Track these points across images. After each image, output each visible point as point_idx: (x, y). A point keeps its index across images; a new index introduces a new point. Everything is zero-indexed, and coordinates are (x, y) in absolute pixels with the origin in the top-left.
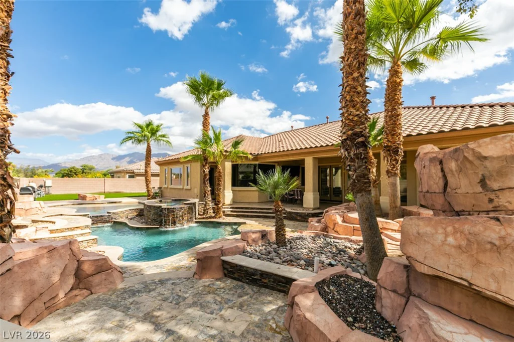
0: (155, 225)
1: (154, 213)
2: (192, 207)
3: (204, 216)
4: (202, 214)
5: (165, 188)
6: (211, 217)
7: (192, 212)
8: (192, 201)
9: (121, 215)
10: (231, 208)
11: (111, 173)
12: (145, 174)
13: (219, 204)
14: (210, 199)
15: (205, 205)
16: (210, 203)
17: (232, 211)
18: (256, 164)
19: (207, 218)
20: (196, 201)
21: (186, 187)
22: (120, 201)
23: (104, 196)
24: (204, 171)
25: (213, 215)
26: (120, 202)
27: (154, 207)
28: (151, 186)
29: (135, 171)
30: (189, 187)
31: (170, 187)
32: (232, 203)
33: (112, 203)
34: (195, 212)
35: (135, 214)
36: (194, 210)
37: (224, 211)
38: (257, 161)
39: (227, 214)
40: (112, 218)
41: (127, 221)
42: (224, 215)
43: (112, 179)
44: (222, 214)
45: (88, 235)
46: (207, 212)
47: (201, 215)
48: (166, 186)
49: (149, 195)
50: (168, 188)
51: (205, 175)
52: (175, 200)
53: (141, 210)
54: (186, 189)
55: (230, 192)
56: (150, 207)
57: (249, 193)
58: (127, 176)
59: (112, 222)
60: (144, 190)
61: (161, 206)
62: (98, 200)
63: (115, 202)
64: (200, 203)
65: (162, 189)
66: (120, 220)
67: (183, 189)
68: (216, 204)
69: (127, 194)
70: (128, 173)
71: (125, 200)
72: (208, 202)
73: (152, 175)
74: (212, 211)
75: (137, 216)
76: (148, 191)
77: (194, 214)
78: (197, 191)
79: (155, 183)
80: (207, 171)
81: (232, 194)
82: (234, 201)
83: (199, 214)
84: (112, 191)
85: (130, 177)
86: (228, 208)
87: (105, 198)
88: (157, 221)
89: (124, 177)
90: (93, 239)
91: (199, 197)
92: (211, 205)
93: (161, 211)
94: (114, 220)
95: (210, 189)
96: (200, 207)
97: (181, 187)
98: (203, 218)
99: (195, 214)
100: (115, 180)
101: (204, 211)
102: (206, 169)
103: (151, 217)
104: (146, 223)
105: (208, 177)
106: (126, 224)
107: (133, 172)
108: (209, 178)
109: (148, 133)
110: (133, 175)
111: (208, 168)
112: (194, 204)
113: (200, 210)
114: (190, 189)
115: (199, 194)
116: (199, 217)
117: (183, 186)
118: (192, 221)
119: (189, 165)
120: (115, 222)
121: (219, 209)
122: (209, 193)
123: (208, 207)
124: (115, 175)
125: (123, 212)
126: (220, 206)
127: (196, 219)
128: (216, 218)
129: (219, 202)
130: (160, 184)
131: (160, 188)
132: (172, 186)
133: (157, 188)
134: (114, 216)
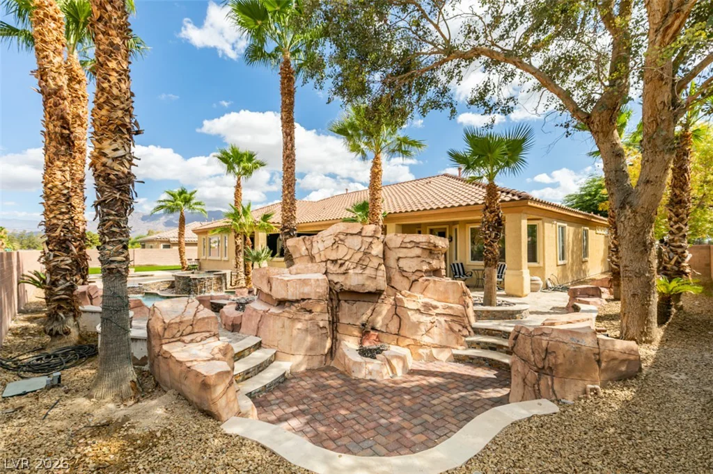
0: (184, 294)
1: (183, 283)
2: (222, 278)
3: (236, 287)
4: (234, 284)
7: (222, 282)
8: (224, 272)
9: (153, 287)
11: (141, 242)
12: (179, 244)
13: (249, 275)
15: (237, 276)
16: (242, 273)
20: (228, 272)
21: (224, 258)
23: (134, 269)
25: (245, 285)
26: (152, 275)
27: (183, 277)
28: (186, 257)
29: (171, 239)
30: (226, 259)
31: (208, 258)
33: (143, 276)
34: (226, 282)
35: (167, 286)
36: (224, 281)
40: (143, 289)
41: (158, 292)
43: (143, 249)
44: (252, 284)
46: (239, 282)
47: (233, 286)
48: (204, 258)
49: (183, 268)
50: (206, 259)
51: (237, 246)
52: (209, 272)
53: (173, 282)
54: (224, 261)
56: (179, 277)
58: (161, 245)
59: (143, 293)
60: (178, 264)
61: (189, 277)
63: (147, 276)
64: (232, 274)
65: (200, 261)
66: (152, 291)
67: (220, 260)
68: (246, 275)
69: (162, 267)
70: (162, 242)
71: (157, 273)
72: (240, 273)
73: (186, 244)
74: (243, 282)
75: (168, 288)
76: (182, 263)
77: (224, 284)
79: (192, 254)
80: (239, 242)
83: (231, 285)
84: (143, 264)
85: (165, 247)
87: (135, 271)
88: (186, 290)
89: (158, 247)
93: (190, 281)
94: (145, 291)
95: (242, 260)
96: (233, 278)
97: (219, 258)
99: (226, 285)
100: (147, 250)
101: (236, 281)
102: (237, 240)
103: (181, 287)
104: (176, 293)
105: (240, 248)
106: (157, 295)
107: (169, 241)
109: (180, 203)
110: (168, 244)
112: (224, 275)
113: (233, 281)
114: (228, 261)
116: (231, 287)
117: (222, 257)
120: (146, 293)
121: (249, 279)
122: (241, 264)
123: (239, 278)
124: (147, 245)
125: (154, 284)
127: (226, 289)
129: (248, 272)
130: (198, 255)
131: (198, 260)
132: (210, 258)
133: (193, 260)
134: (145, 288)
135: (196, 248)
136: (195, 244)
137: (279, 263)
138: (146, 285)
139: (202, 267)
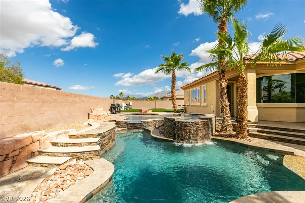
0: (169, 138)
1: (169, 126)
2: (208, 123)
3: (222, 133)
4: (220, 130)
5: (188, 106)
6: (231, 136)
7: (208, 128)
8: (208, 116)
9: (150, 124)
10: (257, 127)
13: (243, 122)
14: (229, 115)
15: (223, 121)
16: (229, 119)
17: (258, 131)
18: (294, 74)
19: (227, 136)
20: (213, 116)
21: (203, 104)
22: (158, 114)
23: (152, 111)
24: (221, 85)
25: (234, 133)
30: (205, 104)
32: (257, 121)
34: (212, 128)
35: (162, 124)
37: (249, 130)
38: (294, 69)
39: (253, 134)
40: (143, 126)
41: (152, 130)
42: (248, 135)
44: (247, 134)
45: (94, 145)
46: (226, 129)
47: (218, 131)
48: (188, 104)
49: (175, 110)
50: (189, 105)
51: (222, 89)
52: (193, 115)
54: (203, 106)
55: (254, 108)
57: (280, 110)
59: (143, 129)
62: (148, 112)
64: (217, 118)
65: (186, 107)
66: (149, 128)
67: (200, 106)
68: (238, 121)
69: (167, 110)
70: (168, 97)
72: (227, 118)
74: (231, 129)
76: (174, 107)
77: (210, 130)
78: (213, 107)
80: (224, 84)
81: (257, 111)
82: (260, 119)
83: (216, 130)
84: (159, 108)
85: (169, 100)
86: (252, 126)
88: (171, 134)
89: (167, 100)
90: (95, 151)
91: (215, 112)
92: (230, 121)
93: (175, 124)
95: (229, 103)
96: (217, 123)
97: (199, 104)
98: (221, 136)
99: (212, 130)
100: (162, 101)
101: (223, 127)
102: (223, 82)
105: (226, 90)
108: (227, 92)
109: (172, 62)
110: (171, 99)
111: (226, 80)
112: (211, 119)
113: (217, 126)
114: (207, 106)
115: (215, 110)
116: (216, 133)
117: (201, 103)
118: (208, 138)
119: (205, 85)
120: (145, 129)
121: (242, 127)
122: (228, 108)
123: (226, 124)
125: (152, 122)
126: (244, 124)
127: (212, 135)
128: (238, 138)
129: (242, 119)
130: (185, 104)
131: (185, 106)
132: (192, 104)
133: (182, 106)
134: (144, 125)
135: (183, 100)
136: (183, 99)
137: (265, 109)
138: (145, 122)
139: (187, 111)
